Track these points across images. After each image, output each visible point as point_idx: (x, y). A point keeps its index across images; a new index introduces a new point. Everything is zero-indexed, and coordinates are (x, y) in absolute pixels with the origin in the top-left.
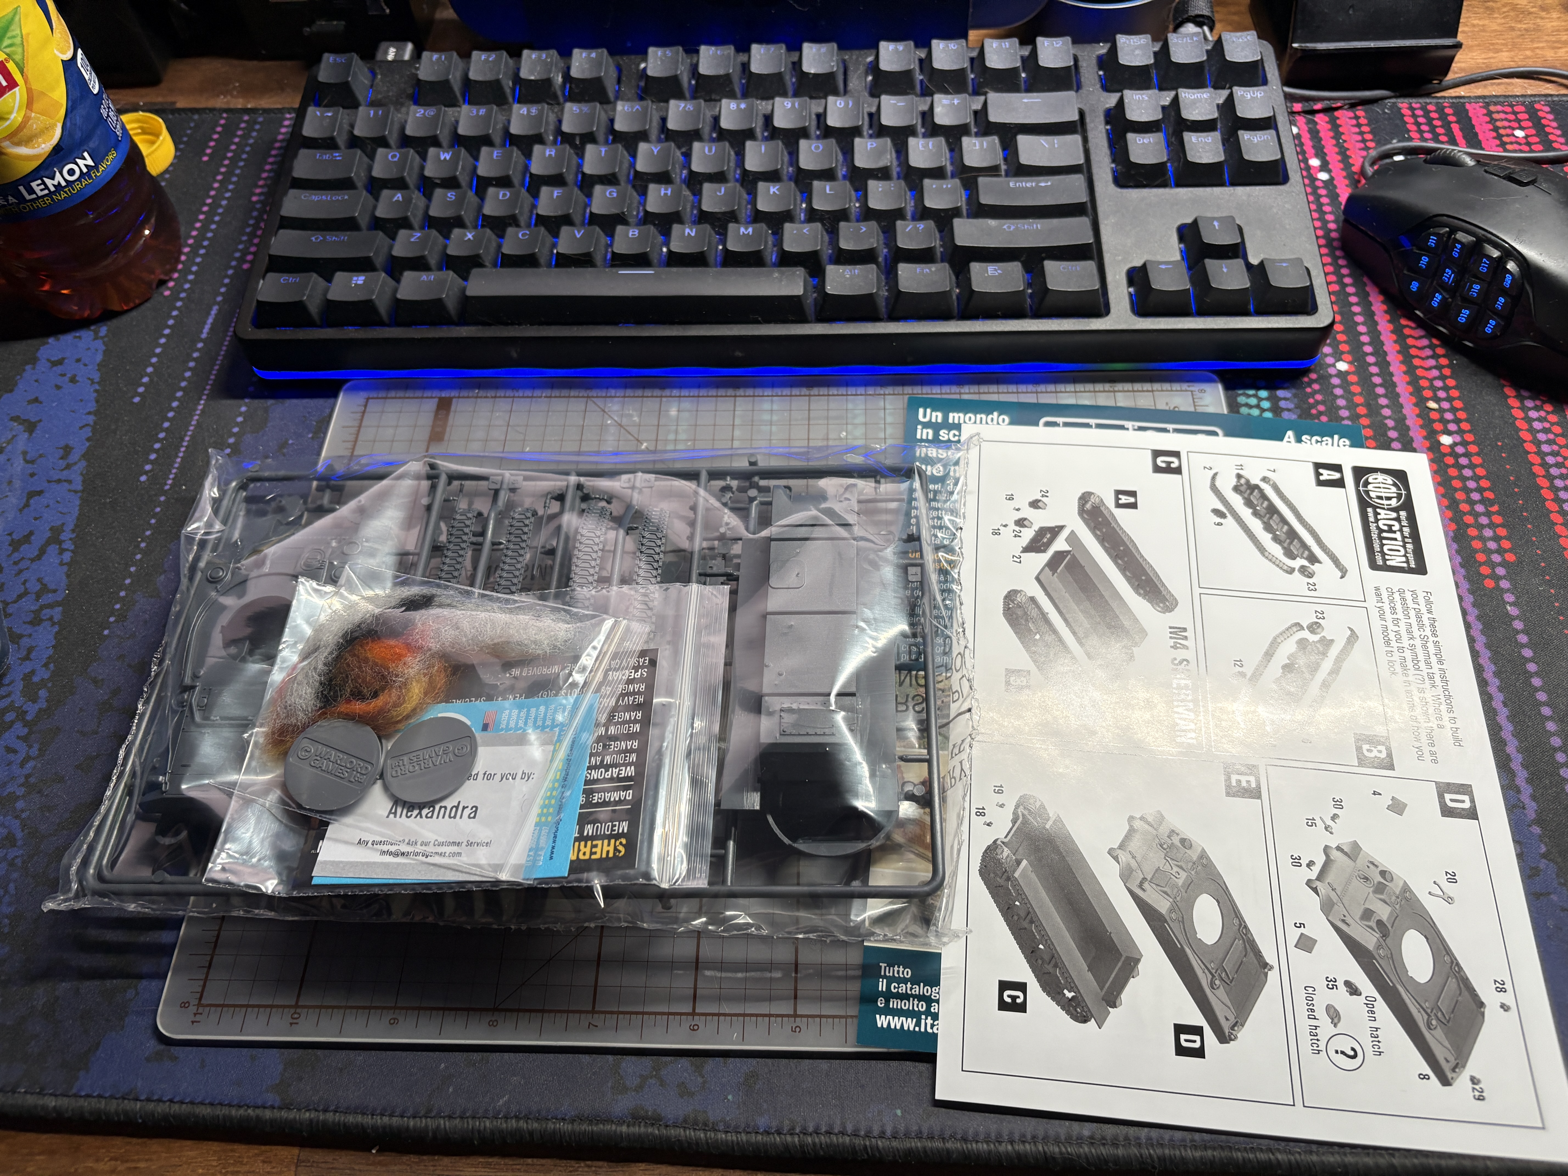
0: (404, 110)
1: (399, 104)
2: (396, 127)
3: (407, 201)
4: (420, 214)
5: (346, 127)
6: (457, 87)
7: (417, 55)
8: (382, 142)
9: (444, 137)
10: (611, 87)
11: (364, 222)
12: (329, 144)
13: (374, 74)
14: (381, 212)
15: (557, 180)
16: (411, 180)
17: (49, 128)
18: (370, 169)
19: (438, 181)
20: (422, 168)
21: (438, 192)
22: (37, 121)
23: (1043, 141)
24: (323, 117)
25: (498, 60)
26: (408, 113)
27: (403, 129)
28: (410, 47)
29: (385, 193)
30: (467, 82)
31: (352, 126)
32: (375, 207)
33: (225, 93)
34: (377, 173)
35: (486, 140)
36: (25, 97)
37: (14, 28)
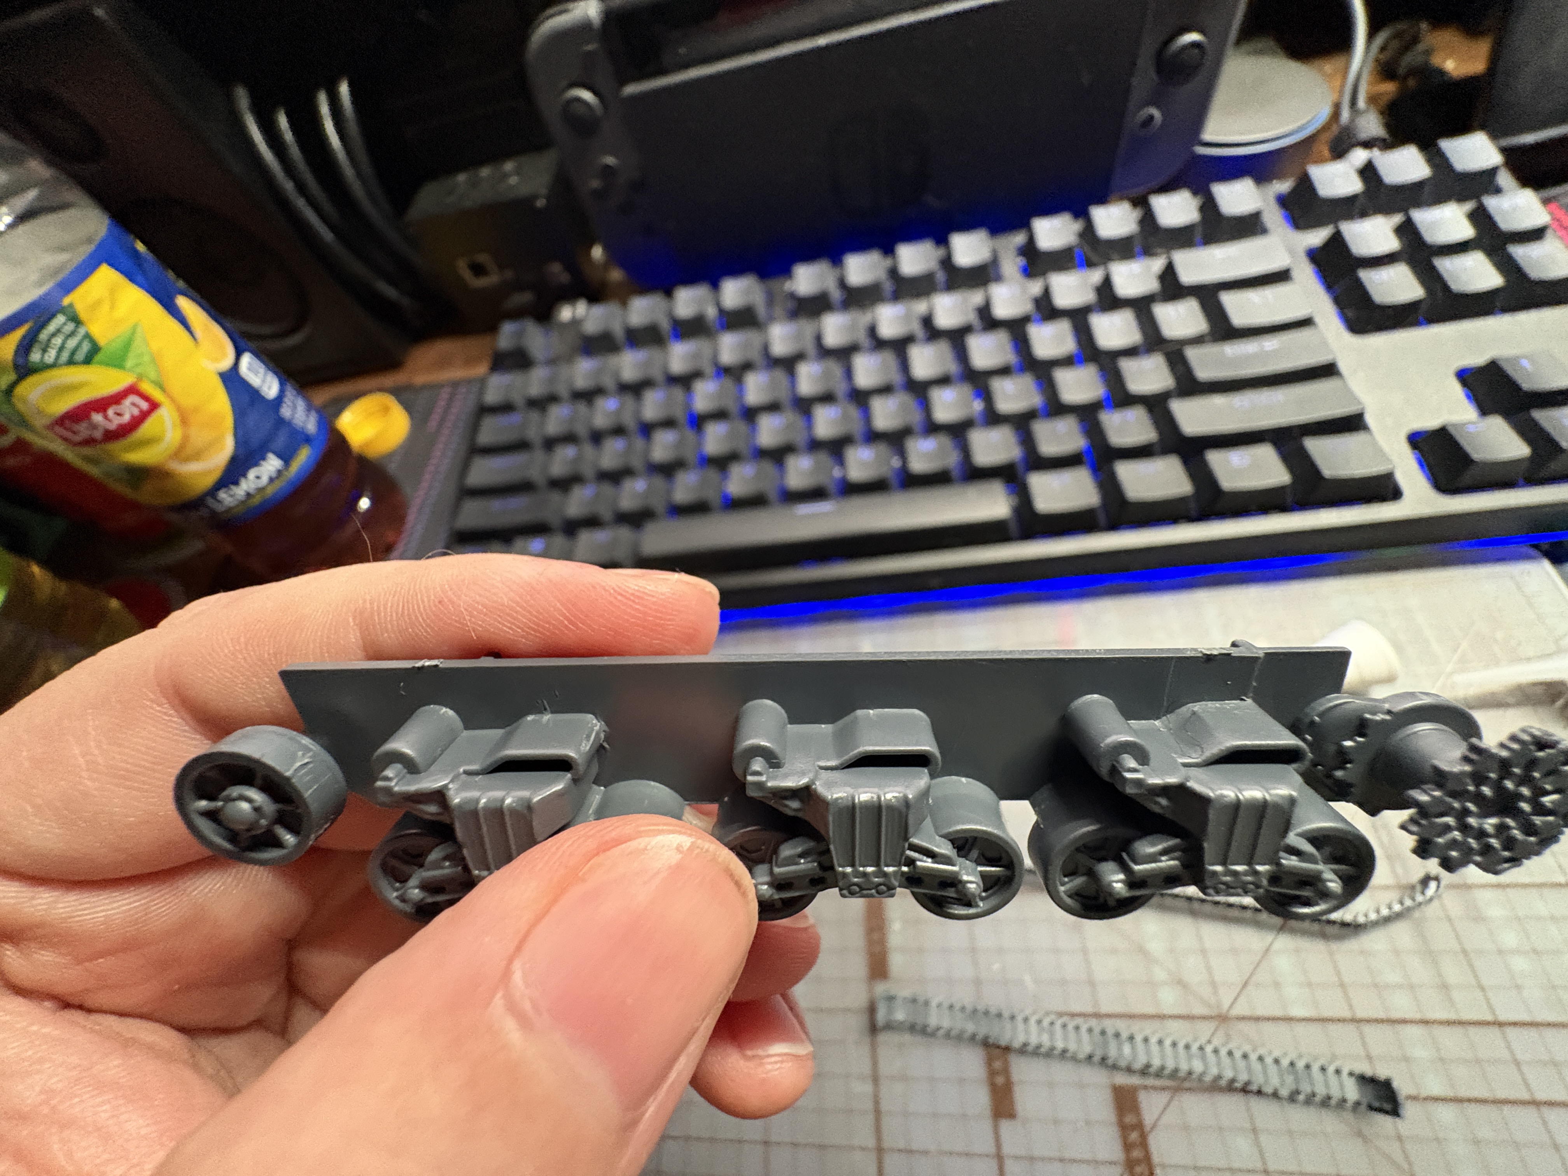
0: (573, 364)
1: (569, 356)
2: (567, 382)
3: (579, 455)
4: (591, 467)
5: (523, 390)
6: (619, 334)
8: (554, 399)
9: (609, 385)
10: (761, 310)
11: (540, 482)
12: (507, 408)
14: (555, 471)
15: (720, 415)
16: (582, 433)
18: (544, 425)
19: (607, 431)
20: (591, 418)
21: (609, 443)
22: (200, 434)
23: (1253, 296)
24: (503, 383)
25: (654, 303)
26: (576, 366)
27: (572, 381)
29: (559, 450)
30: (627, 329)
31: (527, 387)
32: (549, 464)
34: (550, 430)
35: (649, 383)
36: (175, 415)
37: (138, 346)
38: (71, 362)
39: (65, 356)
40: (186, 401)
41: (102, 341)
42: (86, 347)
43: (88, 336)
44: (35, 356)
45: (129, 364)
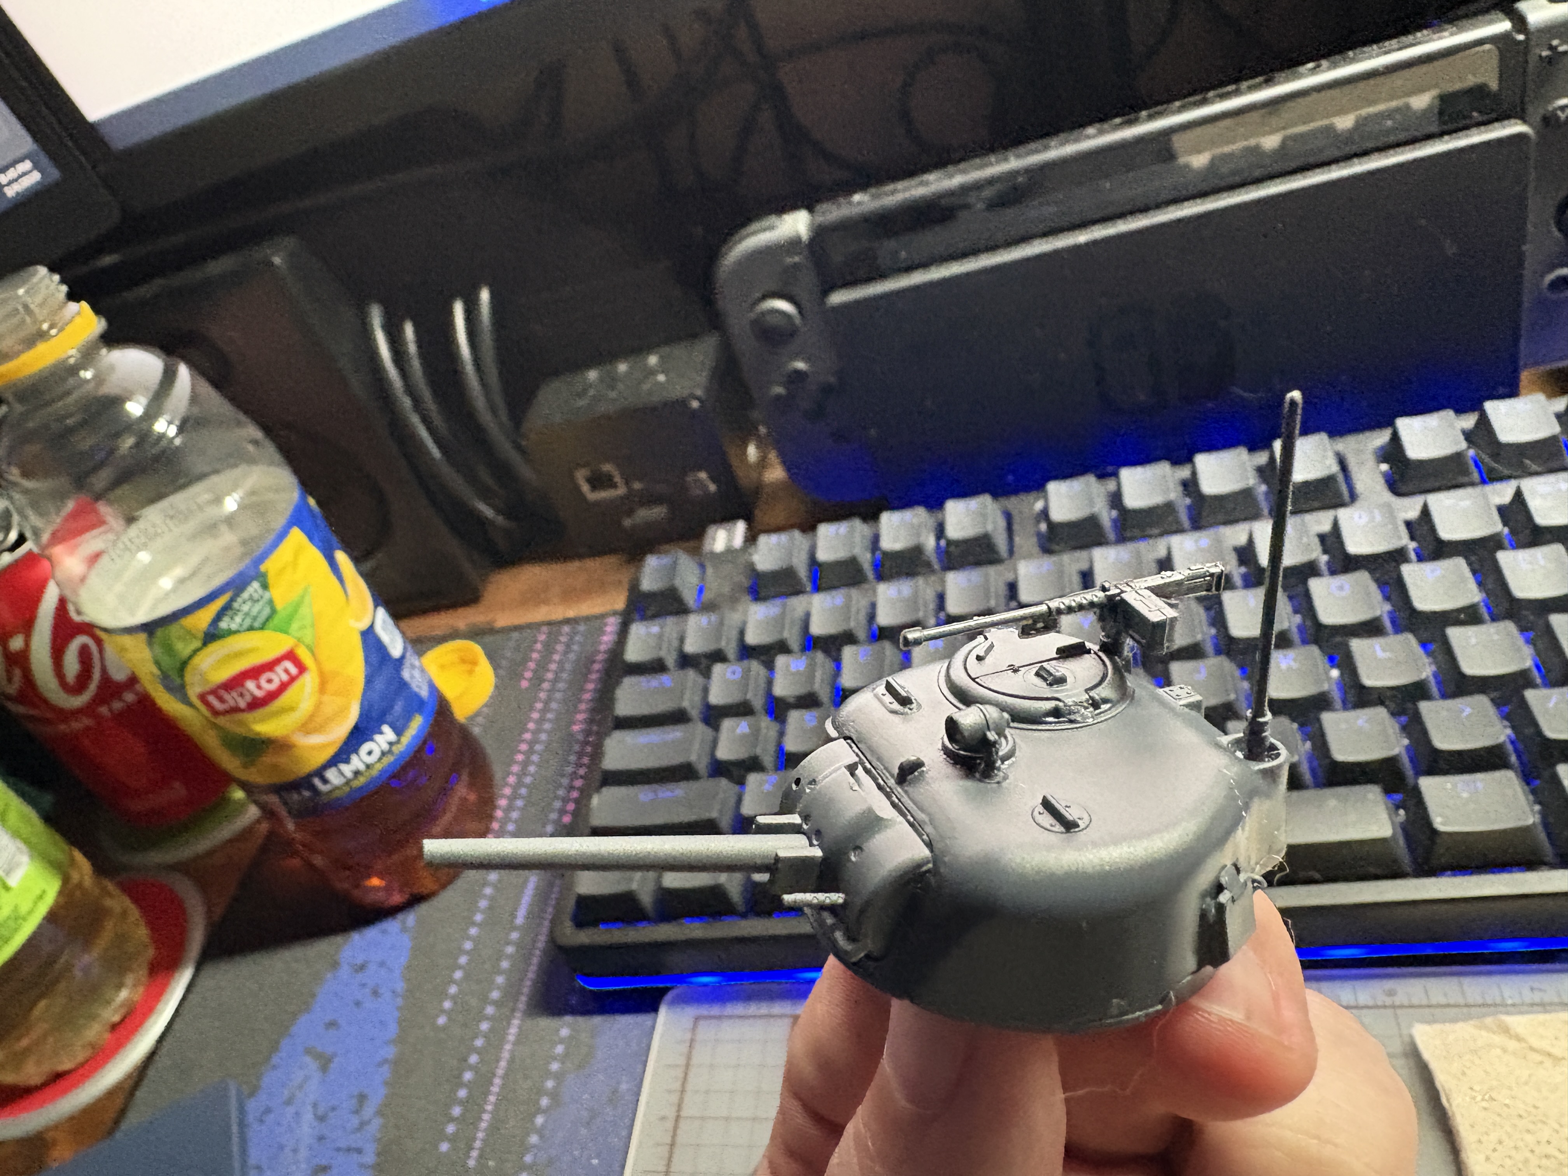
0: (740, 608)
1: (733, 600)
2: (734, 634)
3: (756, 732)
4: (772, 748)
5: (675, 643)
6: (803, 572)
7: (751, 538)
8: (718, 656)
9: (794, 640)
10: (1000, 542)
11: (702, 766)
12: (656, 667)
13: (702, 566)
14: (724, 753)
16: (758, 702)
17: (343, 710)
18: (706, 690)
19: (792, 700)
20: (770, 683)
21: (795, 717)
22: (331, 703)
24: (649, 634)
25: (852, 531)
26: (745, 613)
27: (742, 633)
28: (740, 527)
29: (727, 724)
30: (814, 565)
31: (682, 640)
32: (715, 743)
33: (546, 602)
34: (716, 697)
35: (849, 638)
36: (317, 680)
37: (304, 610)
38: (251, 628)
39: (248, 622)
40: (328, 666)
41: (279, 607)
42: (267, 611)
43: (271, 602)
44: (224, 625)
45: (295, 626)
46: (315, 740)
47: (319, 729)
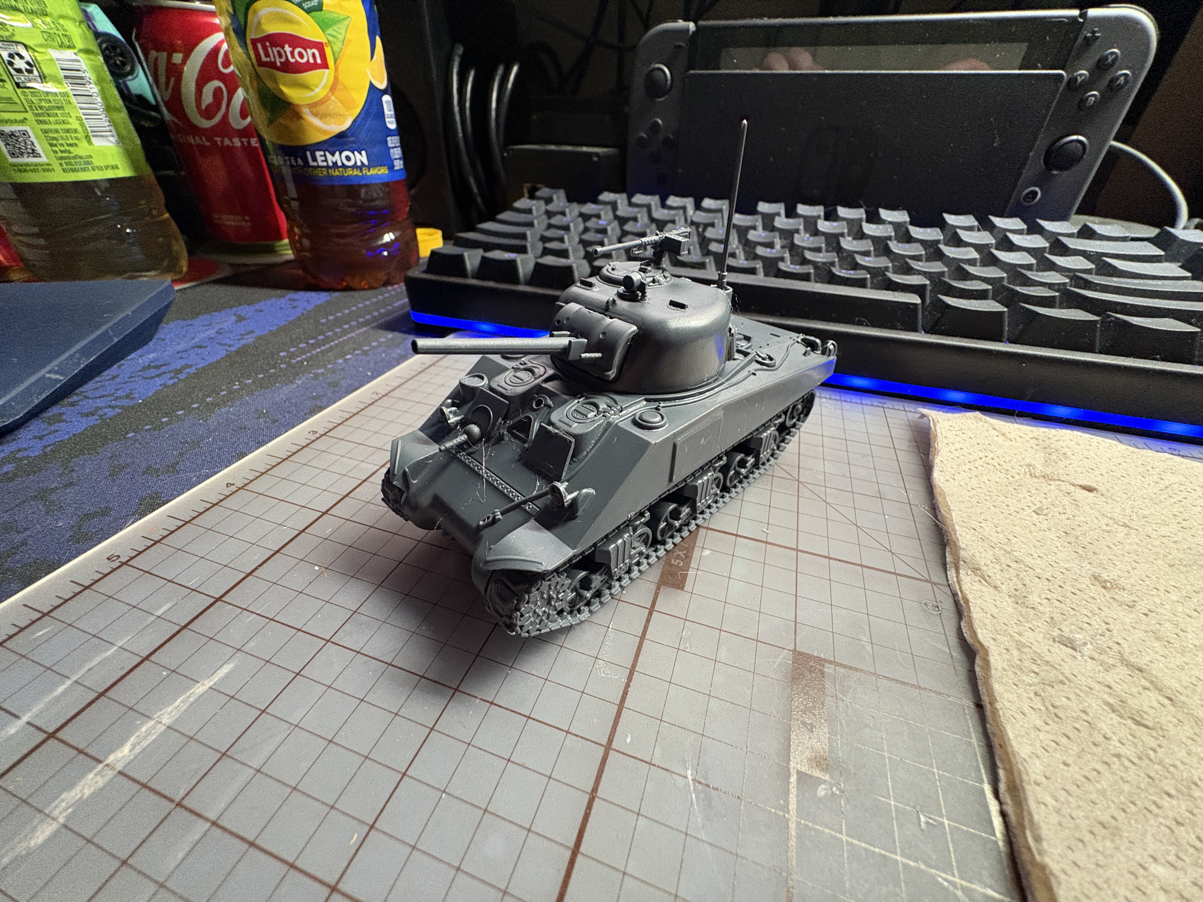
22: (335, 105)
37: (341, 27)
38: (300, 5)
40: (343, 79)
41: (325, 7)
46: (316, 122)
47: (322, 116)
